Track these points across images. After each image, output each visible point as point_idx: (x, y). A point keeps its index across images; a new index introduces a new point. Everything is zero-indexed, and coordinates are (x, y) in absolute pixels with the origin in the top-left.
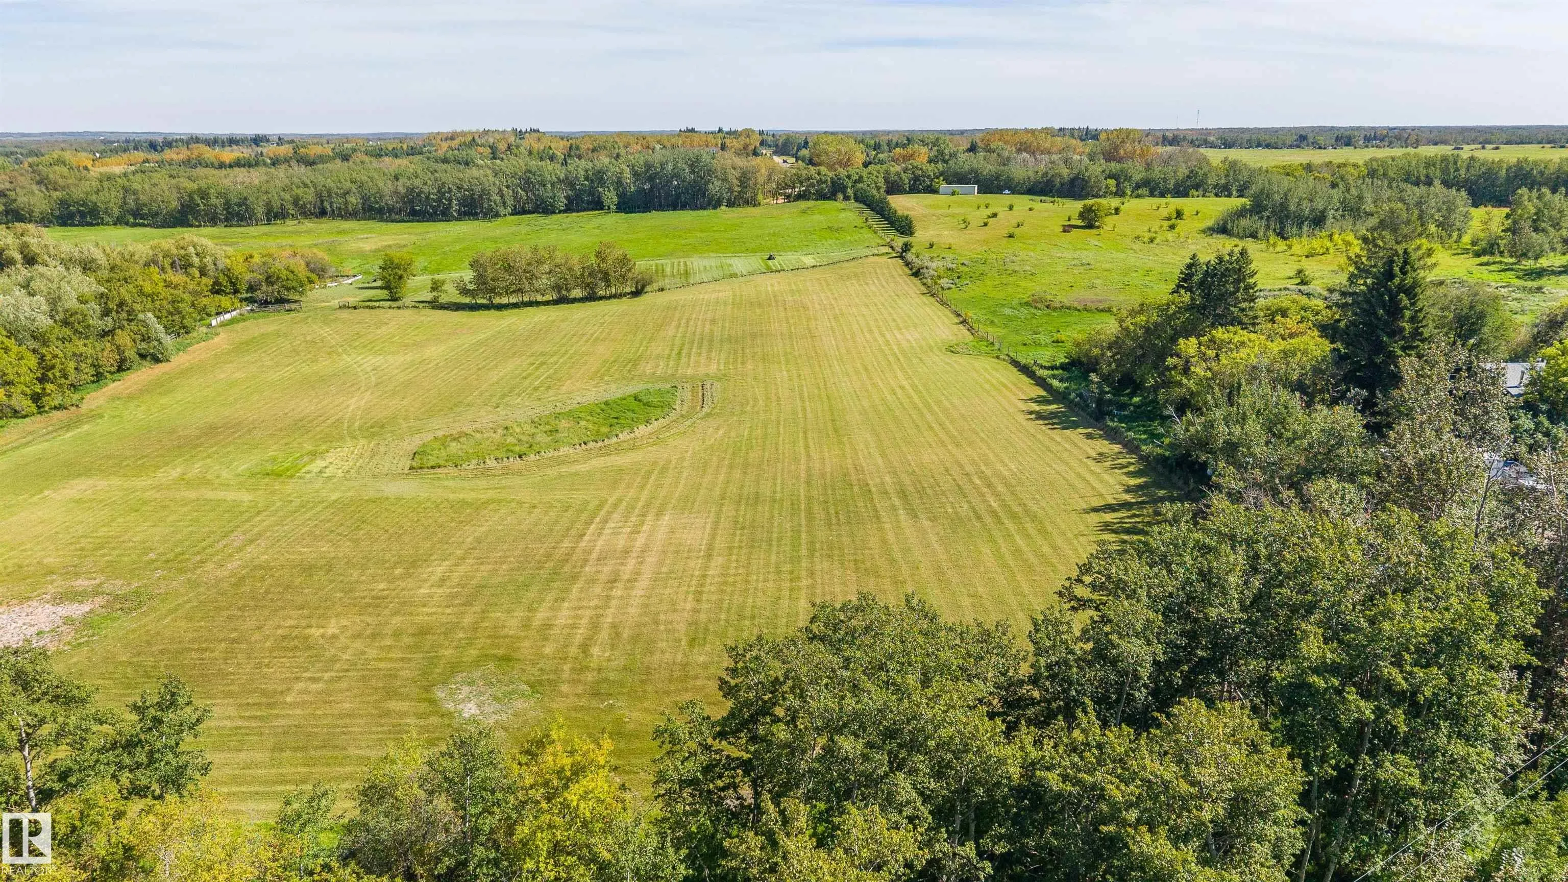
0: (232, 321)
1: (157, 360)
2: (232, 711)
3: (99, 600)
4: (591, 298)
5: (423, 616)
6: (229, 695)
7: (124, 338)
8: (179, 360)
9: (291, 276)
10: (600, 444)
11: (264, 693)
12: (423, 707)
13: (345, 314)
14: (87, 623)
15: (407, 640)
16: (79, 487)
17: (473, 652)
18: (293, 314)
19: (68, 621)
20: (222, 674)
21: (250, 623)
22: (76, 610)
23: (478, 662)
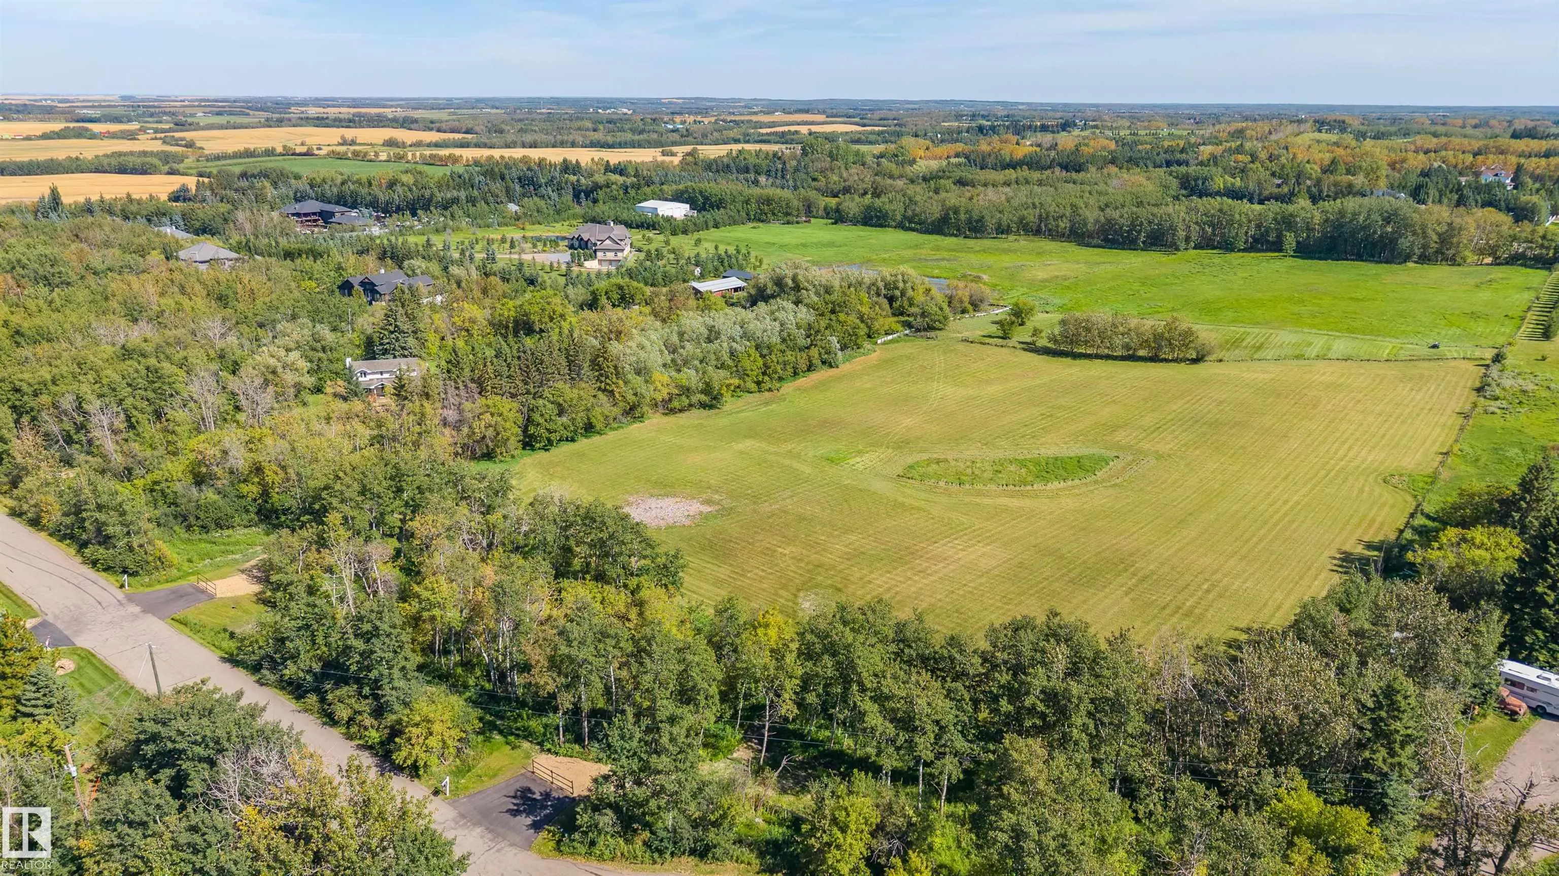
0: (891, 341)
1: (831, 366)
2: (728, 573)
3: (717, 507)
4: (1154, 359)
5: (827, 559)
6: (731, 565)
7: (814, 352)
8: (845, 368)
9: (939, 312)
10: (1017, 488)
11: (743, 570)
12: (791, 597)
13: (961, 347)
14: (706, 517)
15: (810, 567)
16: (747, 444)
17: (829, 582)
18: (930, 342)
19: (701, 513)
20: (736, 556)
21: (760, 538)
22: (706, 509)
23: (826, 587)
